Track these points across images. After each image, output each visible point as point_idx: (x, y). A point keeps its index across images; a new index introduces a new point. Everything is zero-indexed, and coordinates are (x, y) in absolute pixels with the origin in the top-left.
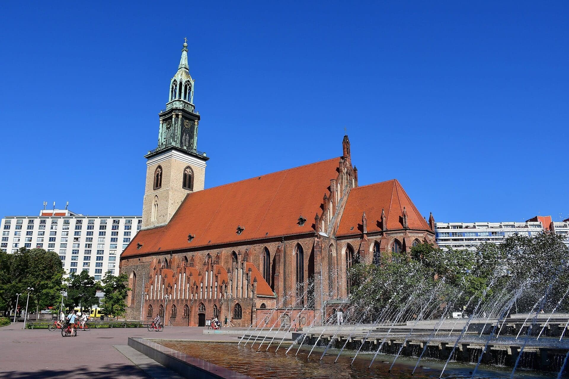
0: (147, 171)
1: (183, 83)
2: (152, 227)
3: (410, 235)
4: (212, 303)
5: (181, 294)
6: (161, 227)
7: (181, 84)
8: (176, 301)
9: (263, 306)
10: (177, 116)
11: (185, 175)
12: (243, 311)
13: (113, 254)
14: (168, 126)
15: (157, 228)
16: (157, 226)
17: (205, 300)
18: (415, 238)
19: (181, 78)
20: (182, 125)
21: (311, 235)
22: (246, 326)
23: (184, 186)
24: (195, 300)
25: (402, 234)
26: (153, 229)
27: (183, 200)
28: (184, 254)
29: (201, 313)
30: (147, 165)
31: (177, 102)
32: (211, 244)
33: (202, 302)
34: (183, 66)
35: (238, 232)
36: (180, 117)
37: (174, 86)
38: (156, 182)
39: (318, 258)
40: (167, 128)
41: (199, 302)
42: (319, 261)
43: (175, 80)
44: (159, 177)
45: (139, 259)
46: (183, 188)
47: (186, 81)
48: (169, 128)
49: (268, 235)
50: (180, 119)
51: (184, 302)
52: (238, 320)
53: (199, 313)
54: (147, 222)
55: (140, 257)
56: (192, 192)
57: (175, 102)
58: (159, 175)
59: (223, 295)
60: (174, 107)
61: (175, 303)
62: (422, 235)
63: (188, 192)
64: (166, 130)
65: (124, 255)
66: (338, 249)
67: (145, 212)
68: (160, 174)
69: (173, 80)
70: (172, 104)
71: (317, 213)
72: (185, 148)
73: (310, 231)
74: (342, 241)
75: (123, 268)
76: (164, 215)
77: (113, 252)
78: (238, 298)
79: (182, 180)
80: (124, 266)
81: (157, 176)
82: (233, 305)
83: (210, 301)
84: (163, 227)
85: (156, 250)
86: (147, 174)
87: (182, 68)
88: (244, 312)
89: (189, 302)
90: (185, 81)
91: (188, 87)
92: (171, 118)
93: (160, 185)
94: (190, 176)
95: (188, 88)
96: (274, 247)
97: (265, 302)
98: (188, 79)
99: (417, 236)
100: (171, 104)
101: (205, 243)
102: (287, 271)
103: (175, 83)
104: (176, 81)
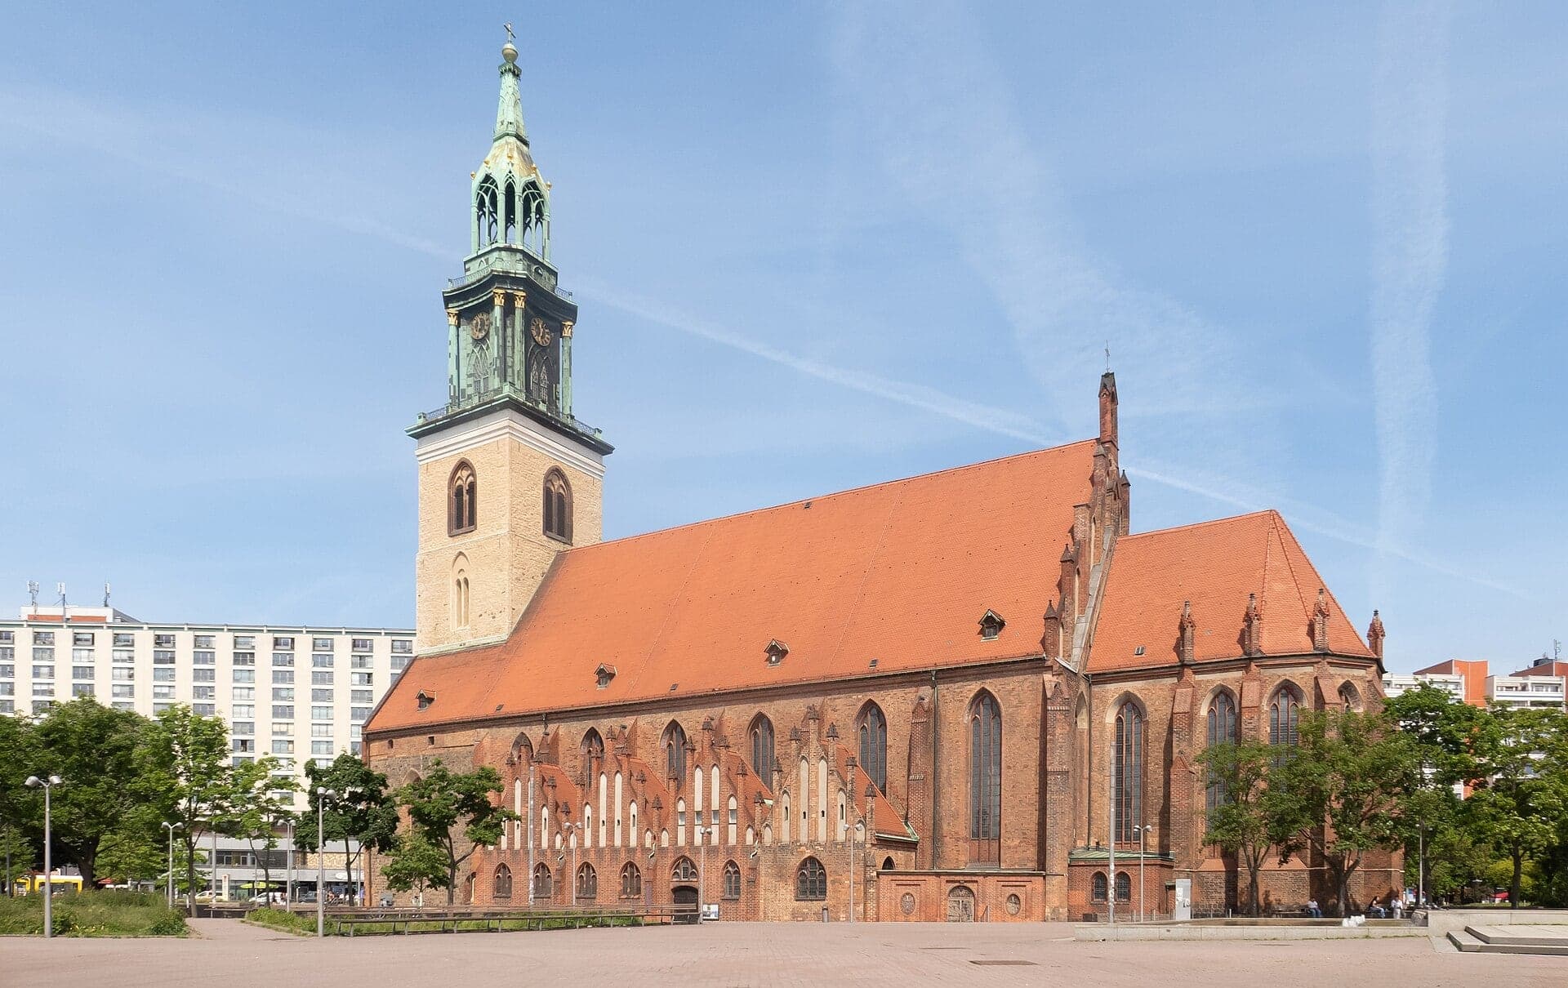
0: (420, 478)
1: (518, 190)
2: (455, 647)
3: (1332, 670)
4: (721, 856)
5: (611, 834)
6: (488, 647)
7: (510, 190)
8: (592, 853)
9: (889, 863)
10: (509, 299)
11: (548, 493)
12: (832, 879)
13: (283, 733)
14: (481, 335)
15: (473, 650)
16: (472, 644)
17: (698, 848)
18: (1344, 681)
19: (510, 172)
20: (527, 333)
21: (1035, 665)
22: (841, 919)
23: (548, 527)
24: (661, 850)
25: (1309, 669)
26: (459, 653)
27: (546, 571)
28: (589, 724)
29: (683, 884)
30: (420, 458)
31: (503, 252)
32: (681, 691)
33: (687, 854)
34: (512, 130)
35: (769, 660)
36: (519, 304)
37: (487, 199)
38: (454, 512)
39: (1058, 731)
40: (478, 342)
41: (675, 852)
42: (1060, 740)
43: (487, 178)
44: (466, 497)
45: (432, 739)
46: (544, 533)
47: (527, 186)
48: (483, 340)
49: (879, 667)
50: (518, 314)
51: (623, 855)
52: (814, 902)
53: (675, 886)
54: (435, 634)
55: (434, 732)
56: (569, 548)
57: (496, 254)
58: (465, 491)
59: (758, 835)
60: (499, 267)
61: (592, 859)
62: (1362, 672)
63: (557, 546)
64: (471, 347)
65: (373, 727)
66: (1094, 708)
67: (427, 603)
68: (466, 487)
69: (480, 176)
70: (487, 260)
71: (1050, 601)
72: (542, 407)
73: (1028, 655)
74: (1109, 686)
75: (376, 763)
76: (495, 611)
77: (284, 728)
78: (812, 843)
79: (540, 508)
80: (379, 758)
81: (459, 492)
82: (795, 861)
83: (712, 851)
84: (495, 646)
85: (489, 711)
86: (420, 488)
87: (508, 135)
88: (833, 882)
89: (639, 854)
90: (522, 184)
91: (534, 206)
92: (488, 306)
93: (472, 521)
94: (560, 497)
95: (533, 208)
96: (901, 700)
97: (892, 854)
98: (532, 177)
99: (1348, 676)
100: (483, 259)
101: (657, 690)
102: (944, 768)
103: (489, 188)
104: (494, 181)
